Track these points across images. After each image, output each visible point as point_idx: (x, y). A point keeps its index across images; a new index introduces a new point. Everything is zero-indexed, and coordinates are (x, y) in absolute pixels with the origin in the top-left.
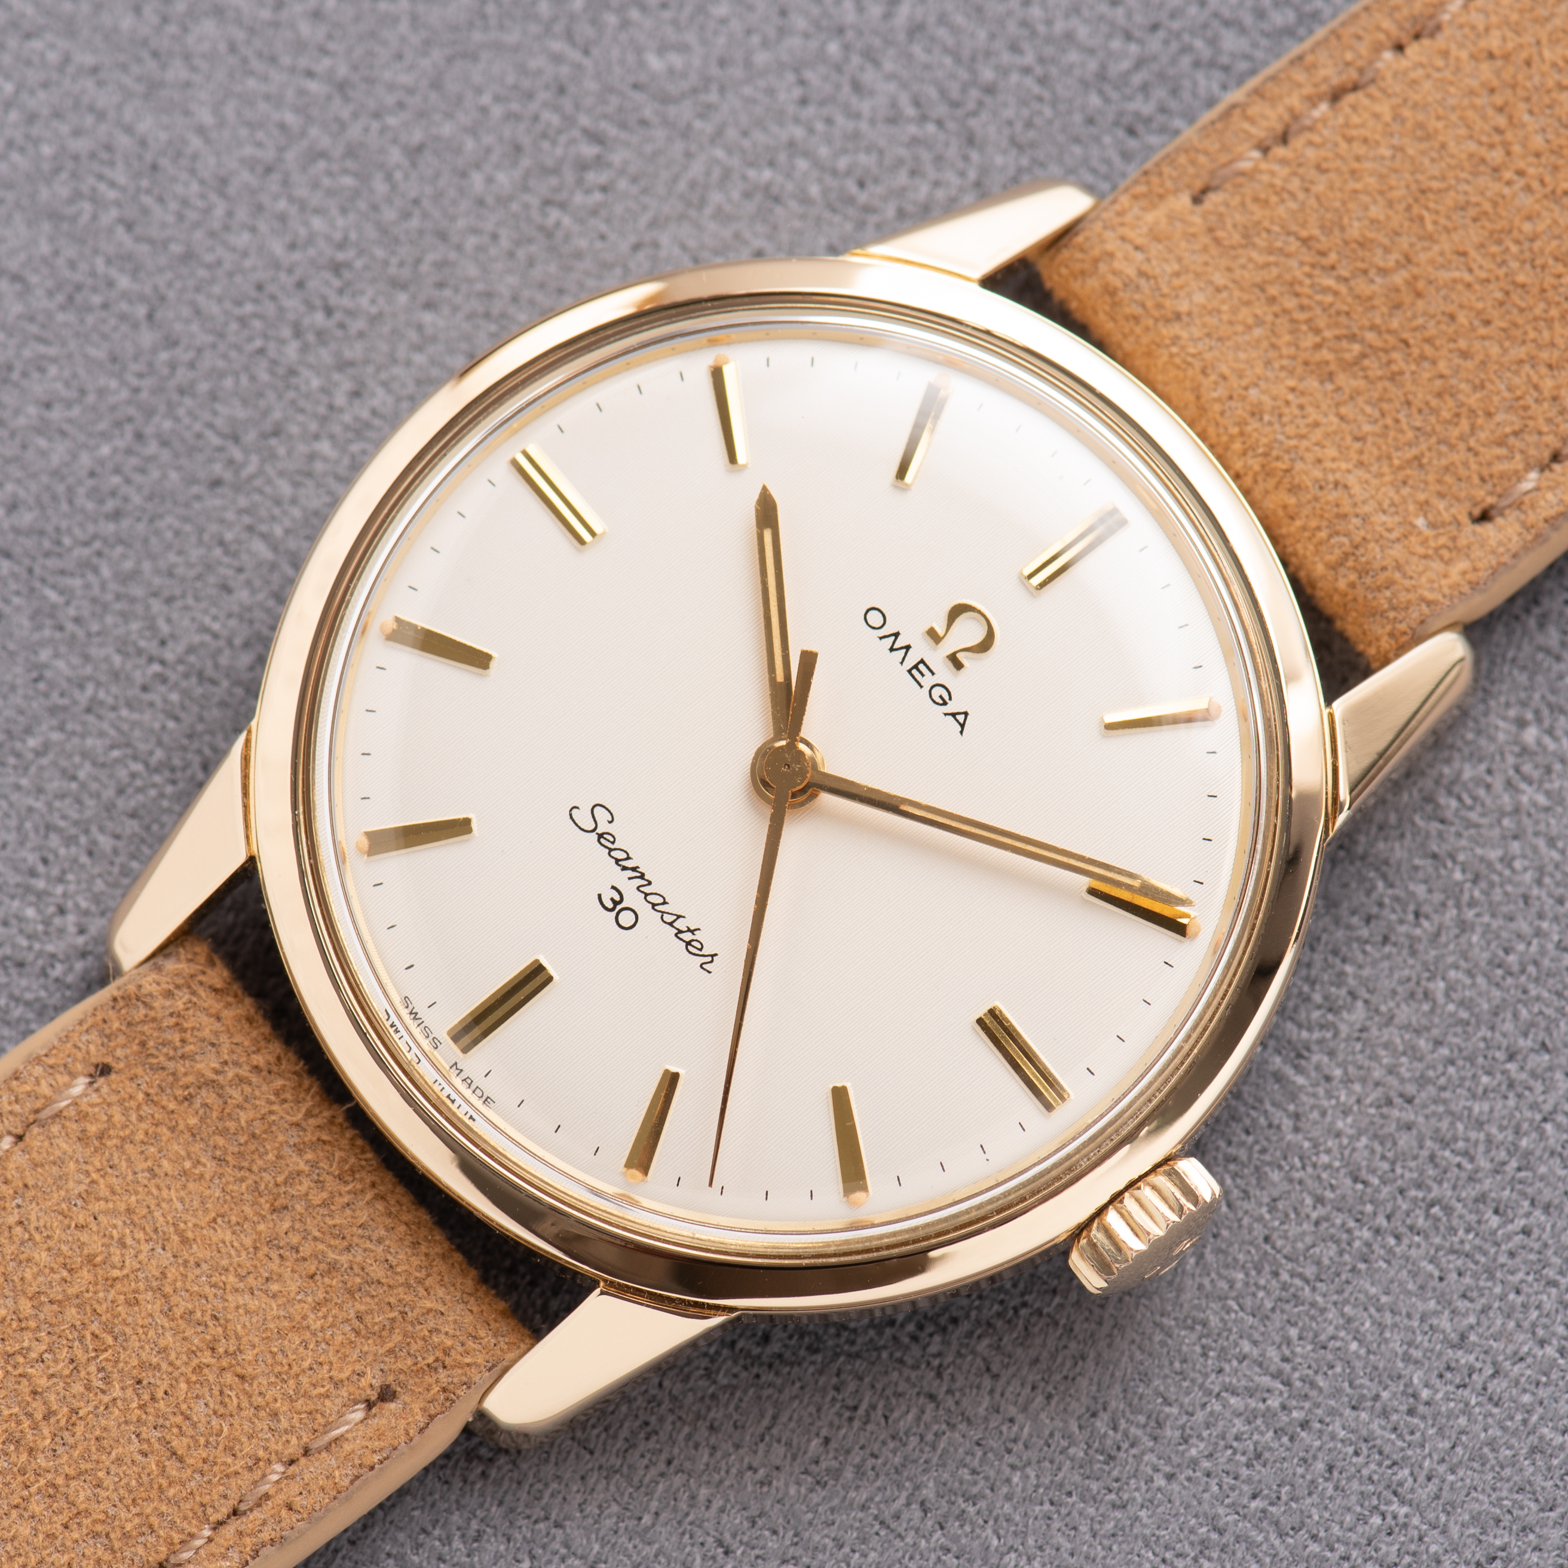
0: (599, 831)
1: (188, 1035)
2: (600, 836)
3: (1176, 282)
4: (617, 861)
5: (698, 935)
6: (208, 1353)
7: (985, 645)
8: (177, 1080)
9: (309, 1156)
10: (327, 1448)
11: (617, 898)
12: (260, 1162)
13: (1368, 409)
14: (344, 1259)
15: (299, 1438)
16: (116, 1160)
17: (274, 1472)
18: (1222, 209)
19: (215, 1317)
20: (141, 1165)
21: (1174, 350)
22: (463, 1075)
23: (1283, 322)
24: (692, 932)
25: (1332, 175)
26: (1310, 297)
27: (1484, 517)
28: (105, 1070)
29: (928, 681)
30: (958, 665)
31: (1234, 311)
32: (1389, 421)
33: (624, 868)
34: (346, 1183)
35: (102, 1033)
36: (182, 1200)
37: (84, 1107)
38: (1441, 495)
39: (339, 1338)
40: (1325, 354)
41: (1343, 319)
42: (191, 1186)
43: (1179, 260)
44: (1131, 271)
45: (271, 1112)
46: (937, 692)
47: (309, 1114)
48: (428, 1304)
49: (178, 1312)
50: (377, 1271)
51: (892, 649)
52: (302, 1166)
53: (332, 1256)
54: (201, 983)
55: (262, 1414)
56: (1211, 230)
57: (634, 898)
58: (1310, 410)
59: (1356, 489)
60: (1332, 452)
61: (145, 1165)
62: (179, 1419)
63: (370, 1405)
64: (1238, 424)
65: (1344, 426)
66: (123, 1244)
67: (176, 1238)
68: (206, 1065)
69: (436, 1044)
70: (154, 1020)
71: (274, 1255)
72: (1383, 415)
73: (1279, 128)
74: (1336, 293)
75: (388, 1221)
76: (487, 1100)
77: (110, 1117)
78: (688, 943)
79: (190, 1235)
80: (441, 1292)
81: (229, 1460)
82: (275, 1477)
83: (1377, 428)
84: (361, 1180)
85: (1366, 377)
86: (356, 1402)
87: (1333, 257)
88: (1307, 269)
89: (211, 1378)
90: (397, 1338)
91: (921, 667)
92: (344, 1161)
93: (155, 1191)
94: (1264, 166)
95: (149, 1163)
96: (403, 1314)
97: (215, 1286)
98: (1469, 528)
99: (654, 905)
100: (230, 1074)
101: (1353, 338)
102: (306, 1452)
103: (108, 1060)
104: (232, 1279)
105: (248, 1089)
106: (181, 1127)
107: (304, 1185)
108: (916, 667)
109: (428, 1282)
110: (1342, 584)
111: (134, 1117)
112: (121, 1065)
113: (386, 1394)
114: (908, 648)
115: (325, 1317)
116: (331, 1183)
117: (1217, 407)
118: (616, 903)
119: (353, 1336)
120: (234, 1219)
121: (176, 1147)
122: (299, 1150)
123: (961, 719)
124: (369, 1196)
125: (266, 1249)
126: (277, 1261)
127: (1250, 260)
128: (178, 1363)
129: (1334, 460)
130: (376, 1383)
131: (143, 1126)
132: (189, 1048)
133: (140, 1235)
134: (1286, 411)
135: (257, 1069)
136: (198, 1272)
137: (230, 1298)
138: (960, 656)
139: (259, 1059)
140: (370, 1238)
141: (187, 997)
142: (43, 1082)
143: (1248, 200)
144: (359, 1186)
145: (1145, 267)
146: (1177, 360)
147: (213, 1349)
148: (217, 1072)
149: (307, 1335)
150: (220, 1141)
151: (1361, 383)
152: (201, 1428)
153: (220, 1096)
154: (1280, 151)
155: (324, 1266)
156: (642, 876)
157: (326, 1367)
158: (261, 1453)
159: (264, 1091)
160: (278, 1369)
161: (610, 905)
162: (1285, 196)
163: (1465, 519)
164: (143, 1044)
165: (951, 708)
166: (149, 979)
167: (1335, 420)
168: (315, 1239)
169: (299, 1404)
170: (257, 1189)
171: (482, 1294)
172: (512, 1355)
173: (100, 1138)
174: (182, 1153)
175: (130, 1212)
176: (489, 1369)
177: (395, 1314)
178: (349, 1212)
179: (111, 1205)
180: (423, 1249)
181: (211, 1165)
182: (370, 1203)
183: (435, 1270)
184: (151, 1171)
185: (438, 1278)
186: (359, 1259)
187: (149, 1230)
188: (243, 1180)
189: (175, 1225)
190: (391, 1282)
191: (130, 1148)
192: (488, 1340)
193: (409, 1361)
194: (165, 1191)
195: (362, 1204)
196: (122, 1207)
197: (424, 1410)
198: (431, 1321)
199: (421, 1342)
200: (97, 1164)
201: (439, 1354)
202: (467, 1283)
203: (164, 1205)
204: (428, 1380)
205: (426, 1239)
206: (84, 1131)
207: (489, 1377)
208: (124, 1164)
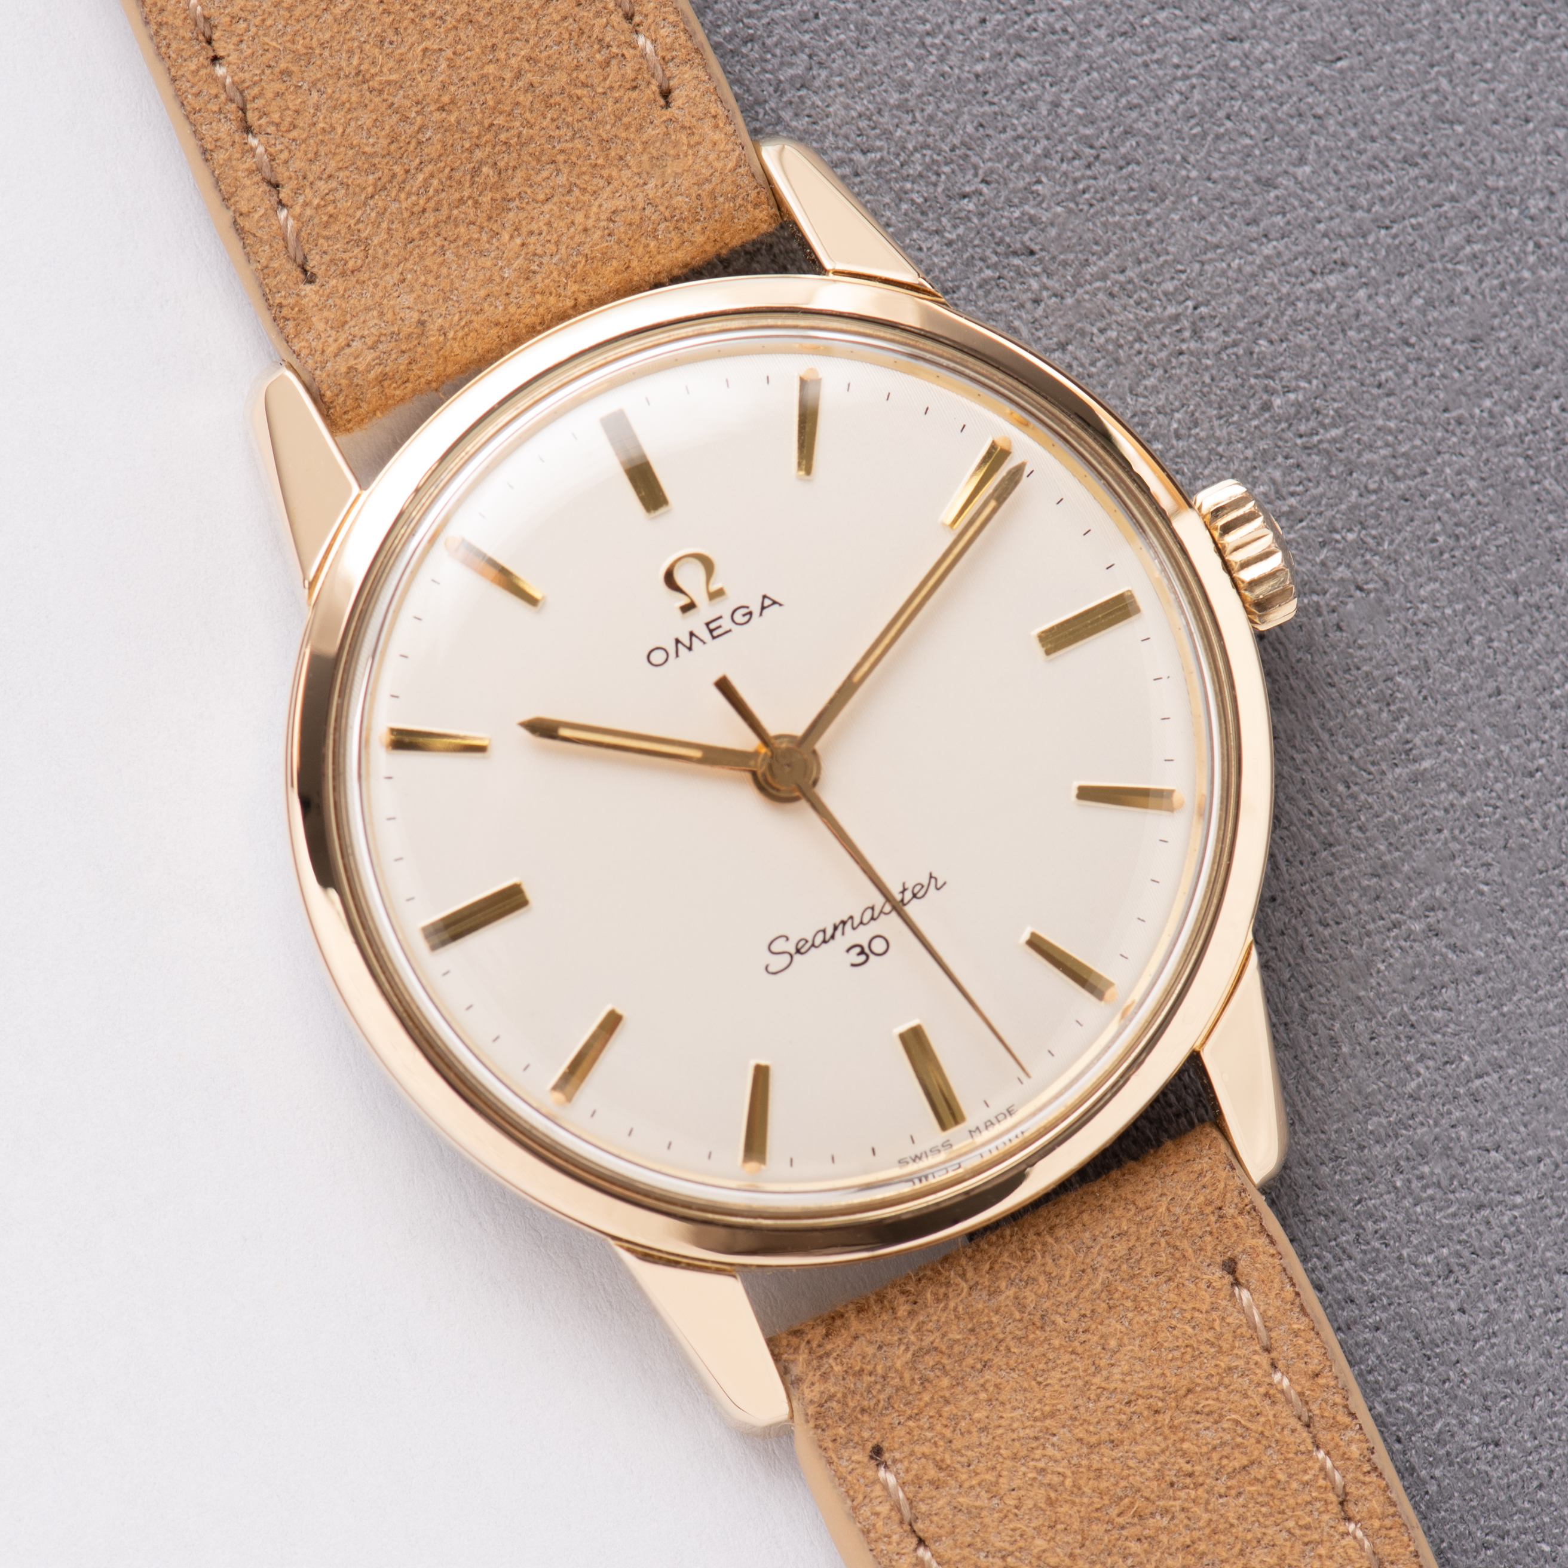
0: (793, 951)
1: (869, 1368)
2: (798, 951)
3: (389, 316)
4: (825, 941)
5: (909, 885)
6: (1159, 1417)
7: (708, 565)
8: (904, 1387)
9: (1003, 1285)
10: (1269, 1330)
11: (858, 950)
12: (998, 1330)
13: (545, 174)
14: (1103, 1275)
15: (1255, 1352)
16: (964, 1460)
17: (1281, 1382)
18: (326, 258)
19: (1129, 1403)
20: (974, 1438)
21: (451, 335)
22: (982, 1127)
23: (447, 230)
24: (905, 890)
25: (323, 150)
26: (428, 200)
27: (666, 94)
28: (877, 1452)
29: (726, 623)
30: (720, 593)
31: (428, 271)
32: (561, 158)
33: (833, 937)
34: (1034, 1257)
35: (845, 1446)
36: (1014, 1409)
37: (909, 1477)
38: (640, 129)
39: (1172, 1296)
40: (486, 199)
41: (457, 175)
42: (1003, 1397)
43: (368, 309)
44: (370, 356)
45: (955, 1309)
46: (738, 617)
47: (963, 1276)
48: (1163, 1209)
49: (1116, 1435)
50: (1121, 1248)
51: (690, 649)
52: (1011, 1292)
53: (1098, 1286)
54: (820, 1346)
55: (1226, 1380)
56: (343, 274)
57: (861, 936)
58: (534, 227)
59: (620, 203)
60: (579, 217)
61: (975, 1434)
62: (1215, 1456)
63: (1236, 1283)
64: (534, 294)
65: (555, 199)
66: (1042, 1471)
67: (1048, 1422)
68: (901, 1358)
69: (946, 1145)
70: (845, 1396)
71: (1083, 1337)
72: (553, 162)
73: (264, 187)
74: (432, 176)
75: (1078, 1227)
76: (1010, 1112)
77: (924, 1456)
78: (915, 896)
79: (1047, 1409)
80: (1151, 1196)
81: (1263, 1419)
82: (1286, 1383)
83: (566, 170)
84: (1034, 1243)
85: (515, 168)
86: (1232, 1295)
87: (397, 169)
88: (403, 196)
89: (1183, 1419)
90: (1185, 1244)
91: (712, 626)
92: (1012, 1255)
93: (1000, 1431)
94: (297, 209)
95: (974, 1430)
96: (1165, 1233)
97: (1098, 1397)
98: (673, 111)
99: (873, 918)
100: (913, 1338)
101: (476, 172)
102: (1267, 1350)
103: (870, 1445)
104: (1097, 1380)
105: (931, 1326)
106: (947, 1394)
107: (1030, 1298)
109: (1140, 1204)
110: (700, 239)
111: (929, 1435)
112: (878, 1435)
113: (1231, 1266)
114: (692, 634)
115: (1150, 1305)
116: (1033, 1270)
117: (512, 309)
118: (862, 952)
119: (1173, 1284)
120: (1041, 1366)
121: (964, 1403)
122: (994, 1293)
123: (768, 603)
124: (1050, 1240)
125: (1076, 1344)
126: (1088, 1336)
127: (381, 245)
128: (1163, 1445)
129: (587, 217)
130: (1219, 1273)
131: (938, 1427)
132: (880, 1370)
133: (1038, 1453)
134: (532, 247)
135: (912, 1314)
136: (1082, 1410)
137: (1112, 1386)
138: (714, 587)
139: (903, 1310)
140: (1089, 1248)
141: (831, 1361)
142: (878, 1509)
143: (325, 233)
144: (1039, 1247)
145: (369, 341)
146: (460, 334)
147: (1157, 1412)
148: (907, 1349)
149: (1164, 1324)
150: (970, 1361)
151: (520, 174)
152: (1227, 1437)
153: (928, 1352)
154: (285, 194)
155: (1104, 1295)
156: (844, 923)
157: (1196, 1314)
158: (1262, 1390)
159: (935, 1314)
160: (1188, 1357)
161: (863, 958)
162: (331, 197)
163: (667, 113)
164: (863, 1411)
165: (756, 609)
166: (807, 1391)
167: (546, 208)
168: (1077, 1297)
169: (1226, 1346)
170: (1019, 1339)
171: (1158, 1162)
172: (1224, 1147)
173: (941, 1469)
174: (971, 1398)
175: (1015, 1457)
176: (1233, 1168)
177: (1163, 1241)
178: (1062, 1260)
179: (1005, 1473)
180: (1108, 1203)
181: (988, 1375)
182: (1057, 1240)
183: (1129, 1196)
184: (982, 1430)
185: (1138, 1196)
186: (1106, 1262)
187: (1034, 1444)
188: (1008, 1349)
189: (1036, 1420)
190: (1133, 1238)
191: (956, 1445)
192: (1205, 1163)
193: (1208, 1238)
194: (1003, 1422)
195: (1056, 1247)
196: (1009, 1463)
197: (1254, 1236)
198: (1178, 1210)
199: (1194, 1224)
200: (964, 1477)
201: (1208, 1210)
202: (1146, 1172)
203: (1015, 1425)
204: (1229, 1225)
205: (1098, 1199)
206: (931, 1482)
207: (1239, 1171)
208: (969, 1453)
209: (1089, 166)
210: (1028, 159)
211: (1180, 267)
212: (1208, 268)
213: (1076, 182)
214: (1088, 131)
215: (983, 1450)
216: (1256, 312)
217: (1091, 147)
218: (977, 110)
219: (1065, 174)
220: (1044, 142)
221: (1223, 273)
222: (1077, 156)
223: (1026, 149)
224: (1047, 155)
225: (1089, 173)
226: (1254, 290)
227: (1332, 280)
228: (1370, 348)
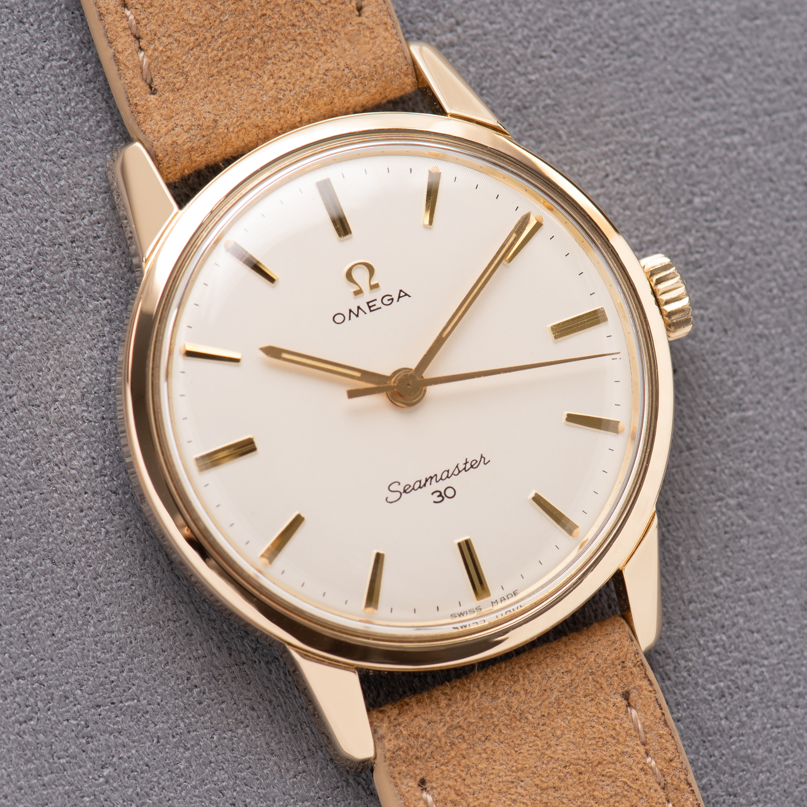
0: (402, 491)
1: (423, 734)
2: (405, 491)
3: (197, 115)
4: (420, 487)
5: (469, 460)
6: (581, 776)
7: (371, 270)
8: (441, 747)
9: (500, 694)
10: (646, 733)
11: (438, 494)
12: (495, 719)
13: (289, 46)
14: (556, 693)
15: (637, 745)
16: (471, 791)
17: (650, 763)
18: (164, 81)
19: (565, 767)
20: (478, 779)
21: (231, 129)
22: (499, 601)
23: (233, 72)
24: (467, 463)
25: (167, 20)
26: (223, 54)
27: (360, 9)
28: (422, 782)
29: (378, 304)
30: (376, 286)
31: (220, 93)
32: (299, 38)
33: (425, 485)
34: (518, 680)
35: (405, 777)
36: (501, 764)
37: (440, 798)
38: (344, 26)
39: (593, 709)
40: (256, 56)
41: (241, 42)
43: (186, 111)
44: (185, 136)
45: (473, 705)
46: (385, 301)
47: (478, 687)
48: (592, 659)
49: (558, 784)
50: (567, 679)
51: (357, 316)
52: (504, 698)
53: (553, 699)
54: (395, 719)
55: (621, 759)
56: (173, 90)
57: (441, 486)
58: (282, 74)
59: (330, 65)
60: (307, 71)
61: (479, 777)
62: (612, 801)
63: (629, 705)
64: (279, 111)
65: (295, 60)
67: (520, 774)
68: (441, 730)
69: (479, 609)
70: (407, 748)
71: (542, 728)
72: (294, 40)
73: (132, 38)
74: (226, 41)
75: (544, 665)
76: (515, 594)
77: (449, 786)
78: (472, 466)
79: (520, 766)
80: (585, 652)
81: (639, 782)
82: (653, 763)
83: (301, 45)
84: (518, 672)
85: (273, 41)
86: (627, 712)
87: (208, 35)
88: (209, 50)
89: (595, 778)
90: (602, 680)
91: (370, 304)
92: (506, 678)
93: (492, 776)
94: (150, 52)
95: (478, 774)
96: (592, 673)
97: (549, 762)
98: (363, 19)
99: (448, 477)
100: (448, 719)
101: (251, 41)
102: (644, 744)
103: (419, 778)
104: (548, 752)
105: (459, 713)
106: (464, 753)
107: (515, 702)
108: (370, 307)
109: (579, 656)
110: (373, 91)
111: (453, 775)
112: (424, 773)
113: (626, 696)
114: (359, 308)
115: (581, 713)
116: (517, 687)
117: (266, 119)
118: (440, 495)
119: (594, 703)
120: (518, 742)
121: (473, 759)
122: (495, 698)
123: (402, 294)
124: (528, 671)
125: (538, 731)
126: (545, 727)
127: (195, 76)
128: (583, 792)
129: (311, 71)
130: (620, 699)
131: (458, 771)
132: (428, 735)
133: (513, 791)
134: (280, 85)
135: (448, 706)
136: (539, 769)
137: (556, 757)
138: (373, 283)
139: (443, 703)
140: (549, 678)
141: (401, 728)
143: (165, 67)
144: (521, 675)
145: (185, 128)
146: (236, 130)
147: (580, 773)
148: (444, 725)
149: (588, 724)
150: (478, 735)
151: (276, 44)
152: (619, 791)
153: (456, 728)
154: (143, 43)
155: (555, 705)
156: (431, 478)
157: (606, 720)
158: (640, 766)
159: (461, 707)
160: (600, 744)
161: (441, 498)
162: (169, 47)
163: (359, 19)
164: (417, 758)
165: (395, 297)
166: (386, 744)
167: (289, 64)
168: (540, 705)
169: (621, 740)
170: (507, 726)
171: (590, 634)
172: (627, 628)
173: (458, 795)
174: (478, 756)
175: (500, 792)
176: (632, 640)
177: (590, 678)
178: (534, 683)
179: (494, 800)
180: (561, 653)
181: (488, 744)
182: (532, 672)
183: (573, 651)
184: (483, 775)
185: (578, 651)
186: (558, 686)
187: (511, 786)
188: (500, 731)
189: (513, 771)
190: (574, 675)
191: (467, 782)
192: (616, 636)
193: (616, 678)
194: (494, 771)
195: (531, 676)
196: (496, 795)
197: (641, 680)
198: (600, 661)
199: (608, 670)
200: (471, 800)
201: (617, 662)
202: (583, 639)
203: (501, 774)
204: (627, 672)
205: (556, 651)
206: (452, 802)
207: (635, 642)
208: (475, 787)
209: (612, 53)
210: (580, 43)
211: (654, 117)
212: (670, 121)
213: (604, 60)
214: (613, 33)
215: (482, 786)
216: (692, 149)
217: (615, 42)
218: (556, 11)
219: (599, 55)
220: (590, 36)
221: (677, 125)
222: (607, 46)
223: (580, 37)
224: (590, 42)
225: (612, 56)
226: (693, 137)
227: (736, 139)
228: (752, 180)
